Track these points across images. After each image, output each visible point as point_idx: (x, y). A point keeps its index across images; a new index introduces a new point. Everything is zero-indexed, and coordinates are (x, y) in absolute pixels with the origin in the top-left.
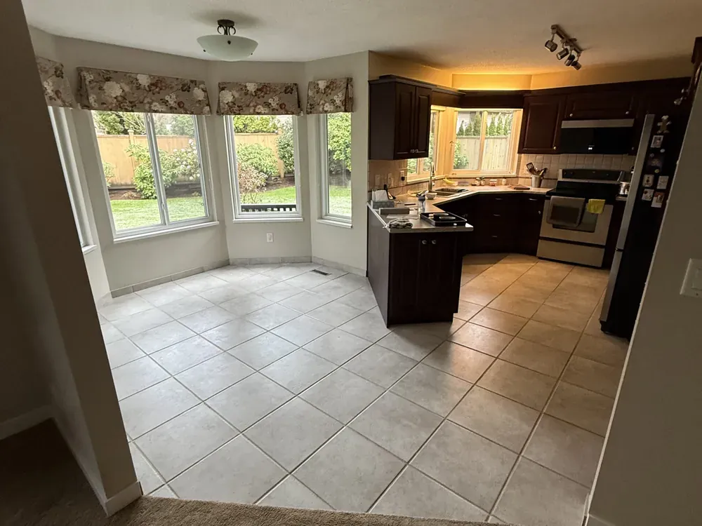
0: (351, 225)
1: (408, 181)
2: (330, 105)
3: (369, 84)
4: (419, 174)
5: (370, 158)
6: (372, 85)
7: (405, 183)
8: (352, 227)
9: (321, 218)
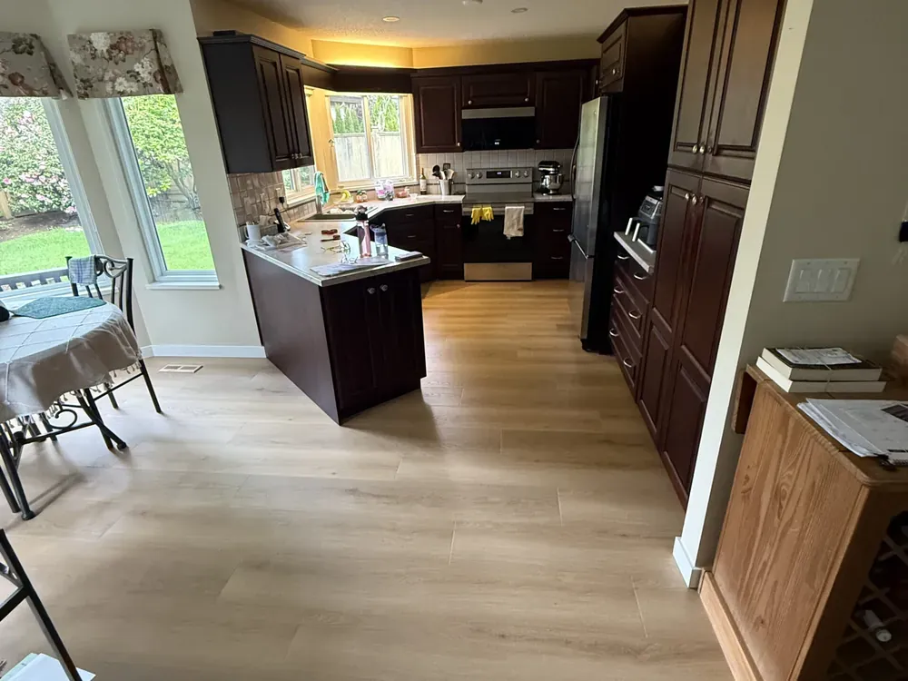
0: (218, 284)
1: (288, 203)
2: (128, 81)
3: (200, 43)
4: (297, 190)
5: (228, 171)
6: (204, 45)
7: (286, 207)
8: (220, 287)
9: (154, 281)
